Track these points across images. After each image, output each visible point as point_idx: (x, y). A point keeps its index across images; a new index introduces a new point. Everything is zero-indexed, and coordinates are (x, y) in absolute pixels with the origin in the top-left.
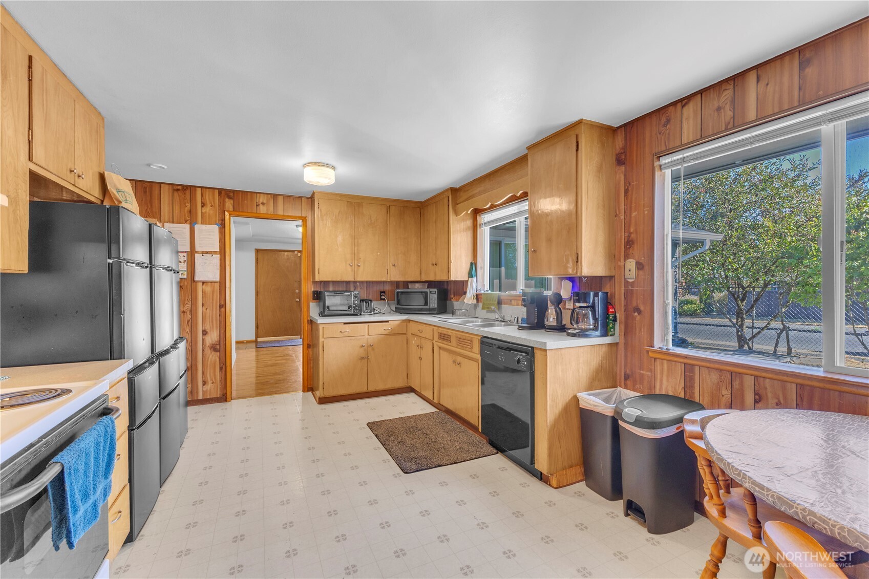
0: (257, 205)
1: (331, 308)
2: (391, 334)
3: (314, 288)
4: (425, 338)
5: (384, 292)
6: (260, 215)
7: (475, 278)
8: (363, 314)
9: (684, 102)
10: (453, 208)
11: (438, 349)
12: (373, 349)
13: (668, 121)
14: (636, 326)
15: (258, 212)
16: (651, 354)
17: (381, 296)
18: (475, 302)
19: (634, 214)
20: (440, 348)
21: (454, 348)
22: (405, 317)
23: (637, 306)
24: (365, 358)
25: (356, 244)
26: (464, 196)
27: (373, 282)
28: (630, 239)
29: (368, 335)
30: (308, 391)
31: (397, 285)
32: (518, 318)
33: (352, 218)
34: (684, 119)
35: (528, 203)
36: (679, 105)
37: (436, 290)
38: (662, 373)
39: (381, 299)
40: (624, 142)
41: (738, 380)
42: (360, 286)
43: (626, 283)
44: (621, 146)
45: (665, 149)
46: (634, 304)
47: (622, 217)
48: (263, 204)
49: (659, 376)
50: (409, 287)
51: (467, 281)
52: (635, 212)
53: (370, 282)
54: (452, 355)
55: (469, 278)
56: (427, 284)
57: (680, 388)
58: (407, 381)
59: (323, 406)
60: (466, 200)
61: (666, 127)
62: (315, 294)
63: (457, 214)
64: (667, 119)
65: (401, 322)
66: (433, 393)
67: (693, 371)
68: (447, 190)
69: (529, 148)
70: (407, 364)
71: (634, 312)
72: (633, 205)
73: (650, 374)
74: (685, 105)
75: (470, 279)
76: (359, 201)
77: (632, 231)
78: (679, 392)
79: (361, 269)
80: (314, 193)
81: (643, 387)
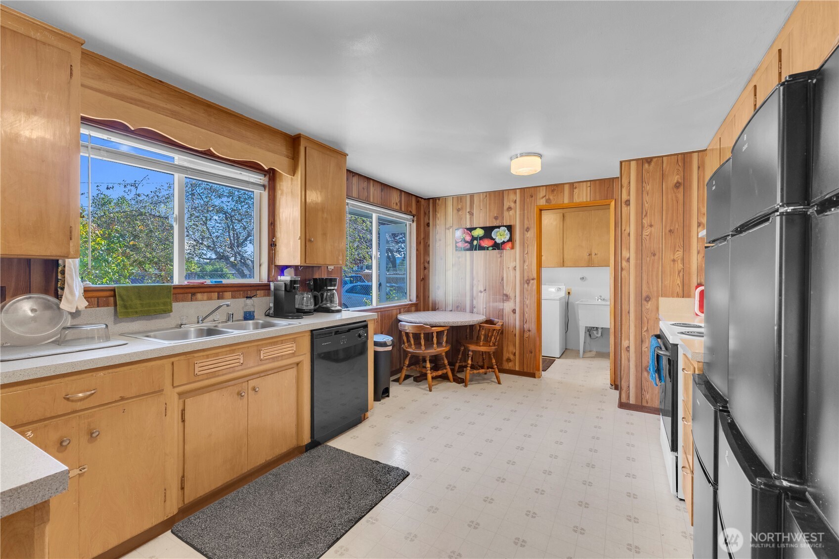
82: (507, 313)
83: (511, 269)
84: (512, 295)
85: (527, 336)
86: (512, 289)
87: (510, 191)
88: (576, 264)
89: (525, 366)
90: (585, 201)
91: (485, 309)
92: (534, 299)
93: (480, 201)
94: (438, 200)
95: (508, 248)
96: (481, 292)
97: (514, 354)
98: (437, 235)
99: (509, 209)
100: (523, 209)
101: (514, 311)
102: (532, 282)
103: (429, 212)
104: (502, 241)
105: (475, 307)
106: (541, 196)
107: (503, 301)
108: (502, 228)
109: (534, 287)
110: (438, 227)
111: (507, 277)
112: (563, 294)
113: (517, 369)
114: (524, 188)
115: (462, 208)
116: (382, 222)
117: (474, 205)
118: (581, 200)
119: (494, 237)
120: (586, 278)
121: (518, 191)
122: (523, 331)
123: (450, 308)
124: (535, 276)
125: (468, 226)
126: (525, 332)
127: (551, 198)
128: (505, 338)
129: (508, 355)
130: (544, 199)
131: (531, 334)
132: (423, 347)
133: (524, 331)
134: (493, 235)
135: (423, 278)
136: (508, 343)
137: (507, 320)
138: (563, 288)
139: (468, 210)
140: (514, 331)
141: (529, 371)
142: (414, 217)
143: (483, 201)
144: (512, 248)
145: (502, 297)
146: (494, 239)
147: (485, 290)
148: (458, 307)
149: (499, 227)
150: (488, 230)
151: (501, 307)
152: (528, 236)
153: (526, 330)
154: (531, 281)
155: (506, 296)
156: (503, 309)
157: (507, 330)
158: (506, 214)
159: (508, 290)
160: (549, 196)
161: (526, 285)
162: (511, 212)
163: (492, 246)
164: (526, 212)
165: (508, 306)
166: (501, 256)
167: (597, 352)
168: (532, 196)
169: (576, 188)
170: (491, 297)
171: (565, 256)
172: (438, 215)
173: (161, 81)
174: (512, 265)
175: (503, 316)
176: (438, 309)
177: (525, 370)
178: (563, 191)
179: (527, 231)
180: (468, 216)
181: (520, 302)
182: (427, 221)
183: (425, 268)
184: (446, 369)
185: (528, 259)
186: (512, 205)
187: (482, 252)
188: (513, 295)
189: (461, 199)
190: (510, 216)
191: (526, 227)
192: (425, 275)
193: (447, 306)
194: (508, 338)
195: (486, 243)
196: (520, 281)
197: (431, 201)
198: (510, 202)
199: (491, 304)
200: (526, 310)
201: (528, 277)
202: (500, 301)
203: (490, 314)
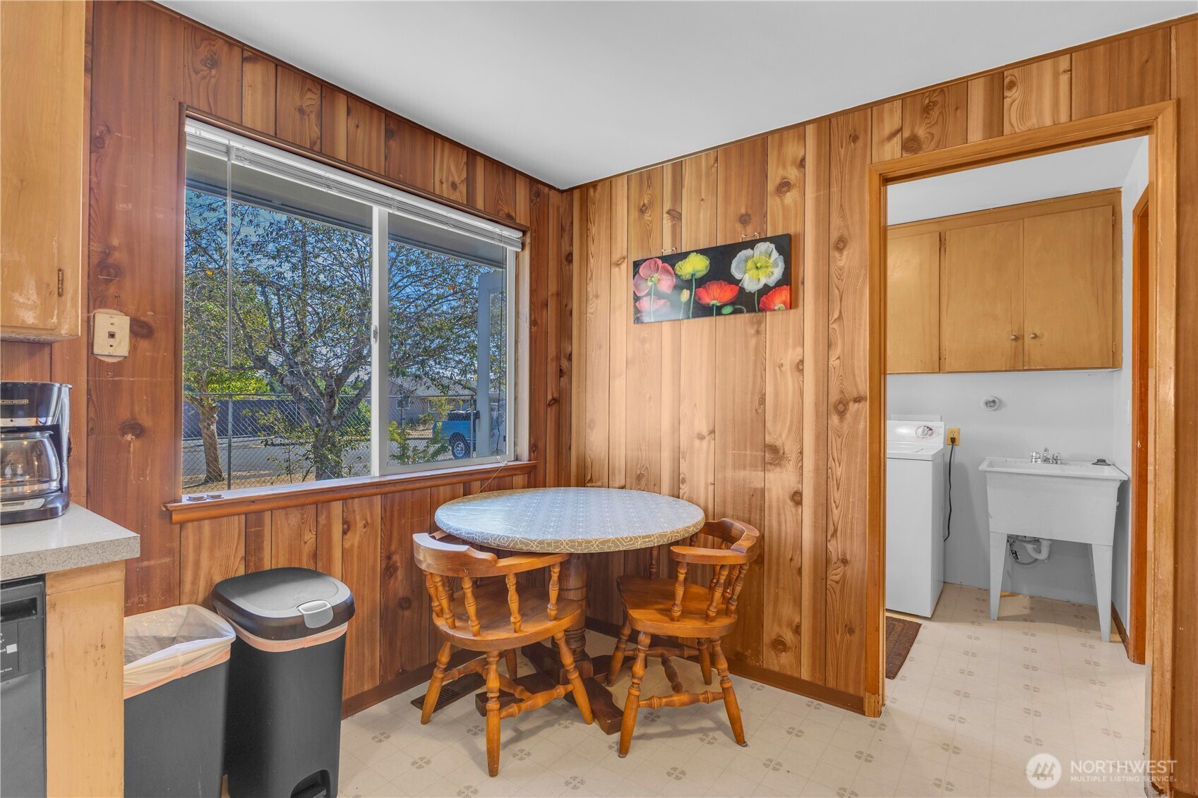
9: (246, 53)
14: (128, 465)
16: (176, 517)
19: (121, 207)
23: (134, 419)
28: (110, 261)
34: (245, 82)
36: (237, 51)
41: (325, 512)
43: (95, 364)
46: (124, 414)
52: (127, 202)
57: (238, 560)
61: (210, 69)
64: (211, 56)
67: (260, 523)
71: (124, 434)
72: (121, 185)
74: (247, 60)
77: (115, 242)
78: (235, 568)
82: (774, 504)
83: (787, 368)
84: (790, 448)
85: (837, 578)
86: (790, 431)
87: (785, 133)
88: (976, 366)
89: (830, 669)
90: (1048, 122)
91: (711, 488)
92: (862, 463)
93: (699, 177)
94: (591, 191)
95: (779, 305)
96: (701, 437)
97: (797, 630)
98: (590, 284)
99: (785, 186)
100: (825, 182)
101: (797, 498)
102: (853, 407)
103: (572, 223)
104: (760, 286)
105: (684, 481)
106: (887, 131)
107: (765, 466)
108: (762, 247)
109: (861, 426)
110: (592, 261)
111: (776, 395)
112: (937, 443)
113: (805, 675)
114: (829, 118)
115: (651, 203)
116: (400, 234)
117: (684, 191)
118: (1033, 122)
119: (737, 275)
120: (1000, 401)
121: (810, 130)
122: (823, 562)
123: (619, 479)
124: (864, 387)
125: (668, 251)
126: (832, 566)
127: (921, 132)
128: (769, 578)
129: (776, 629)
130: (897, 140)
131: (849, 573)
132: (474, 624)
133: (828, 561)
134: (736, 272)
135: (554, 399)
136: (777, 594)
137: (775, 524)
138: (940, 428)
139: (667, 206)
140: (796, 558)
141: (842, 688)
142: (524, 233)
143: (708, 174)
144: (792, 304)
145: (760, 454)
146: (737, 282)
147: (713, 432)
148: (639, 478)
149: (751, 244)
150: (721, 257)
151: (759, 485)
152: (841, 264)
153: (834, 558)
154: (851, 404)
155: (774, 449)
156: (763, 490)
157: (774, 554)
158: (773, 203)
159: (778, 433)
160: (912, 130)
161: (835, 419)
162: (790, 197)
163: (732, 303)
164: (835, 189)
165: (778, 482)
166: (758, 332)
167: (1032, 597)
168: (855, 138)
169: (1012, 85)
170: (730, 452)
171: (946, 343)
172: (594, 230)
174: (790, 356)
175: (762, 509)
176: (591, 480)
177: (831, 683)
178: (962, 105)
179: (840, 250)
180: (667, 224)
181: (817, 470)
182: (565, 248)
183: (561, 373)
184: (567, 682)
185: (843, 337)
186: (792, 174)
187: (706, 321)
188: (796, 448)
189: (649, 178)
190: (785, 208)
191: (835, 235)
192: (560, 392)
193: (614, 474)
194: (778, 580)
195: (715, 295)
196: (817, 405)
197: (577, 194)
198: (784, 167)
199: (729, 473)
200: (836, 495)
201: (842, 392)
202: (754, 466)
203: (724, 502)
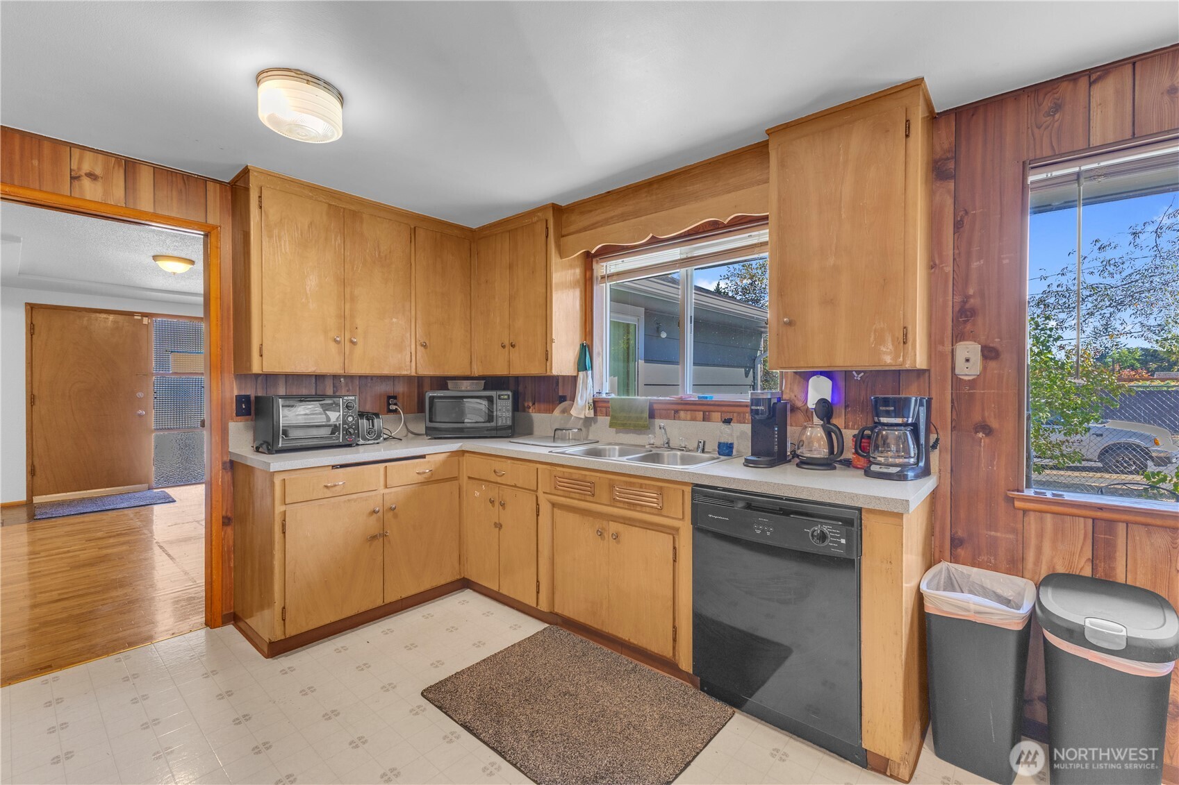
0: (72, 178)
1: (294, 434)
2: (432, 480)
3: (240, 389)
4: (515, 486)
5: (395, 397)
6: (80, 203)
7: (590, 372)
8: (361, 442)
9: (1094, 77)
10: (555, 242)
11: (549, 506)
12: (396, 516)
13: (1058, 107)
14: (980, 455)
15: (77, 195)
16: (1018, 504)
17: (389, 404)
18: (591, 414)
19: (975, 265)
20: (554, 505)
21: (576, 502)
22: (455, 446)
23: (984, 421)
24: (378, 537)
25: (348, 296)
26: (580, 221)
27: (372, 377)
28: (967, 306)
29: (386, 487)
30: (224, 623)
31: (418, 382)
32: (704, 442)
33: (339, 240)
34: (1093, 104)
35: (768, 231)
36: (1083, 82)
37: (509, 393)
38: (1041, 536)
39: (390, 411)
40: (953, 139)
42: (347, 385)
43: (957, 381)
44: (946, 146)
45: (1050, 153)
46: (977, 418)
47: (949, 269)
48: (92, 176)
49: (1033, 542)
50: (450, 387)
51: (575, 378)
52: (979, 260)
53: (366, 377)
54: (591, 519)
55: (578, 371)
56: (483, 382)
58: (460, 569)
59: (284, 662)
60: (585, 229)
61: (1053, 116)
62: (242, 402)
63: (562, 254)
64: (1055, 103)
65: (449, 457)
66: (538, 592)
67: (1111, 532)
68: (543, 209)
69: (770, 132)
70: (460, 536)
71: (976, 432)
72: (975, 249)
73: (1011, 536)
74: (1095, 81)
75: (581, 373)
76: (353, 208)
77: (971, 292)
78: (1080, 566)
79: (359, 350)
80: (246, 171)
81: (995, 559)
173: (608, 192)
